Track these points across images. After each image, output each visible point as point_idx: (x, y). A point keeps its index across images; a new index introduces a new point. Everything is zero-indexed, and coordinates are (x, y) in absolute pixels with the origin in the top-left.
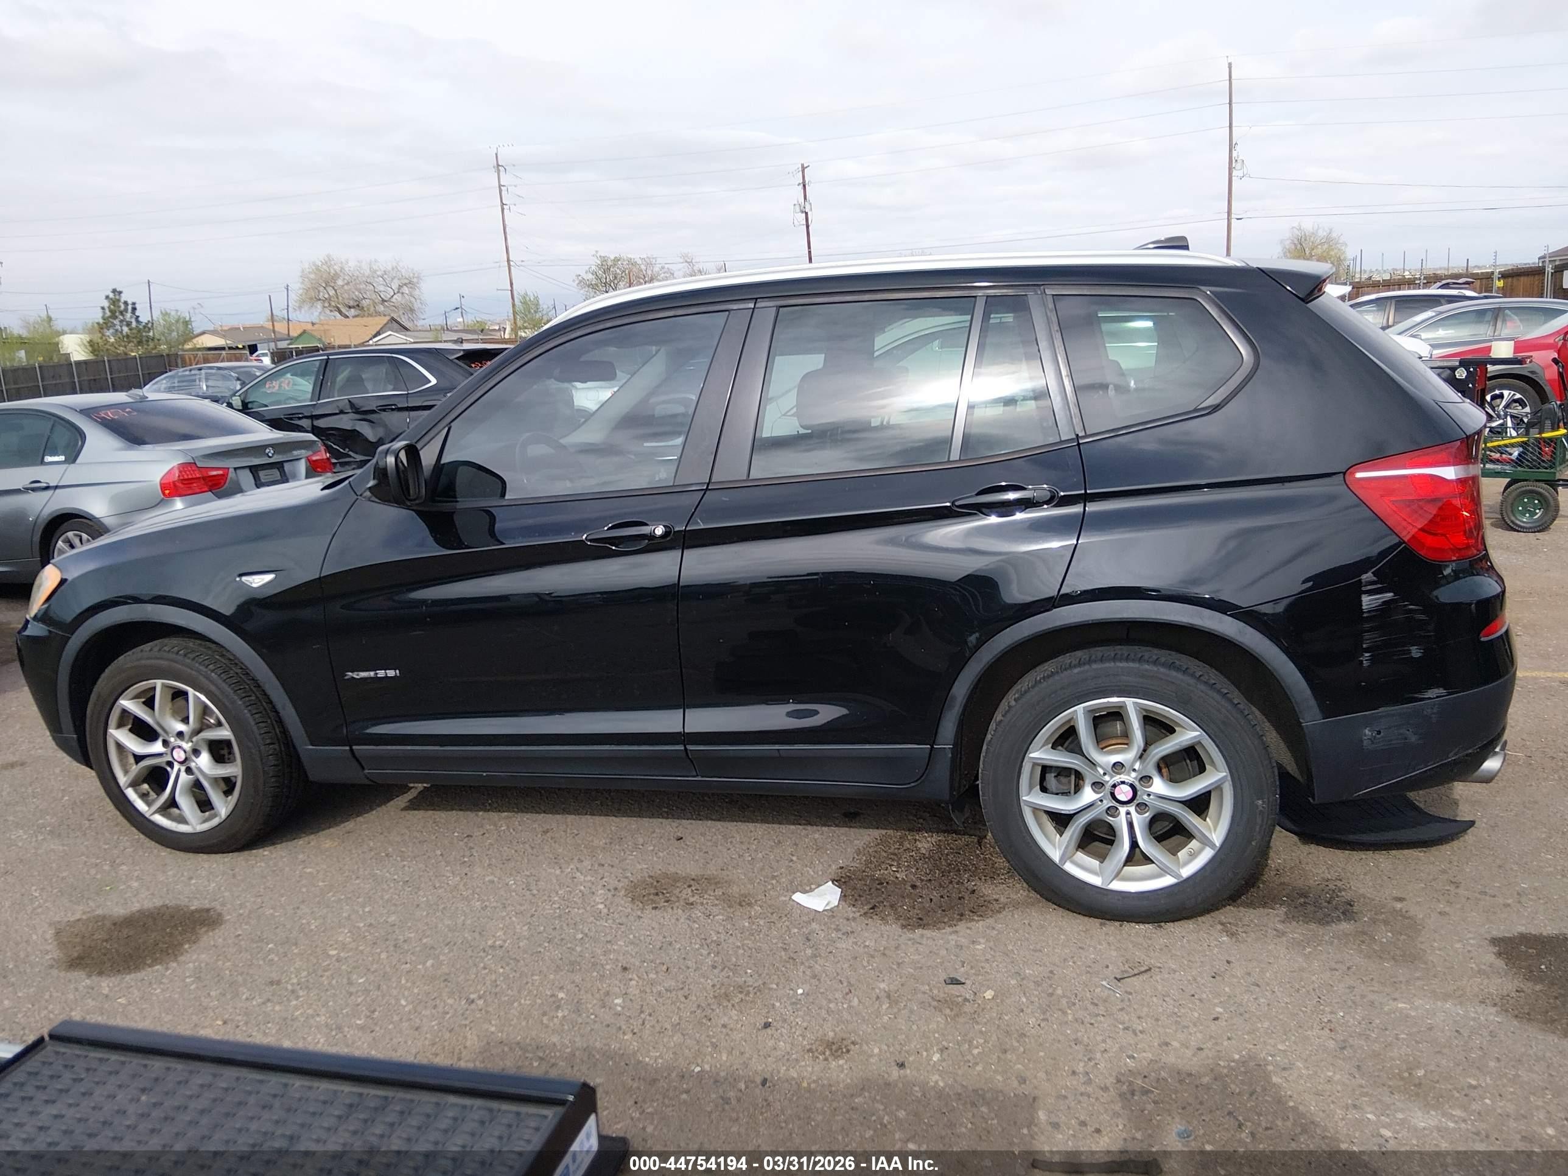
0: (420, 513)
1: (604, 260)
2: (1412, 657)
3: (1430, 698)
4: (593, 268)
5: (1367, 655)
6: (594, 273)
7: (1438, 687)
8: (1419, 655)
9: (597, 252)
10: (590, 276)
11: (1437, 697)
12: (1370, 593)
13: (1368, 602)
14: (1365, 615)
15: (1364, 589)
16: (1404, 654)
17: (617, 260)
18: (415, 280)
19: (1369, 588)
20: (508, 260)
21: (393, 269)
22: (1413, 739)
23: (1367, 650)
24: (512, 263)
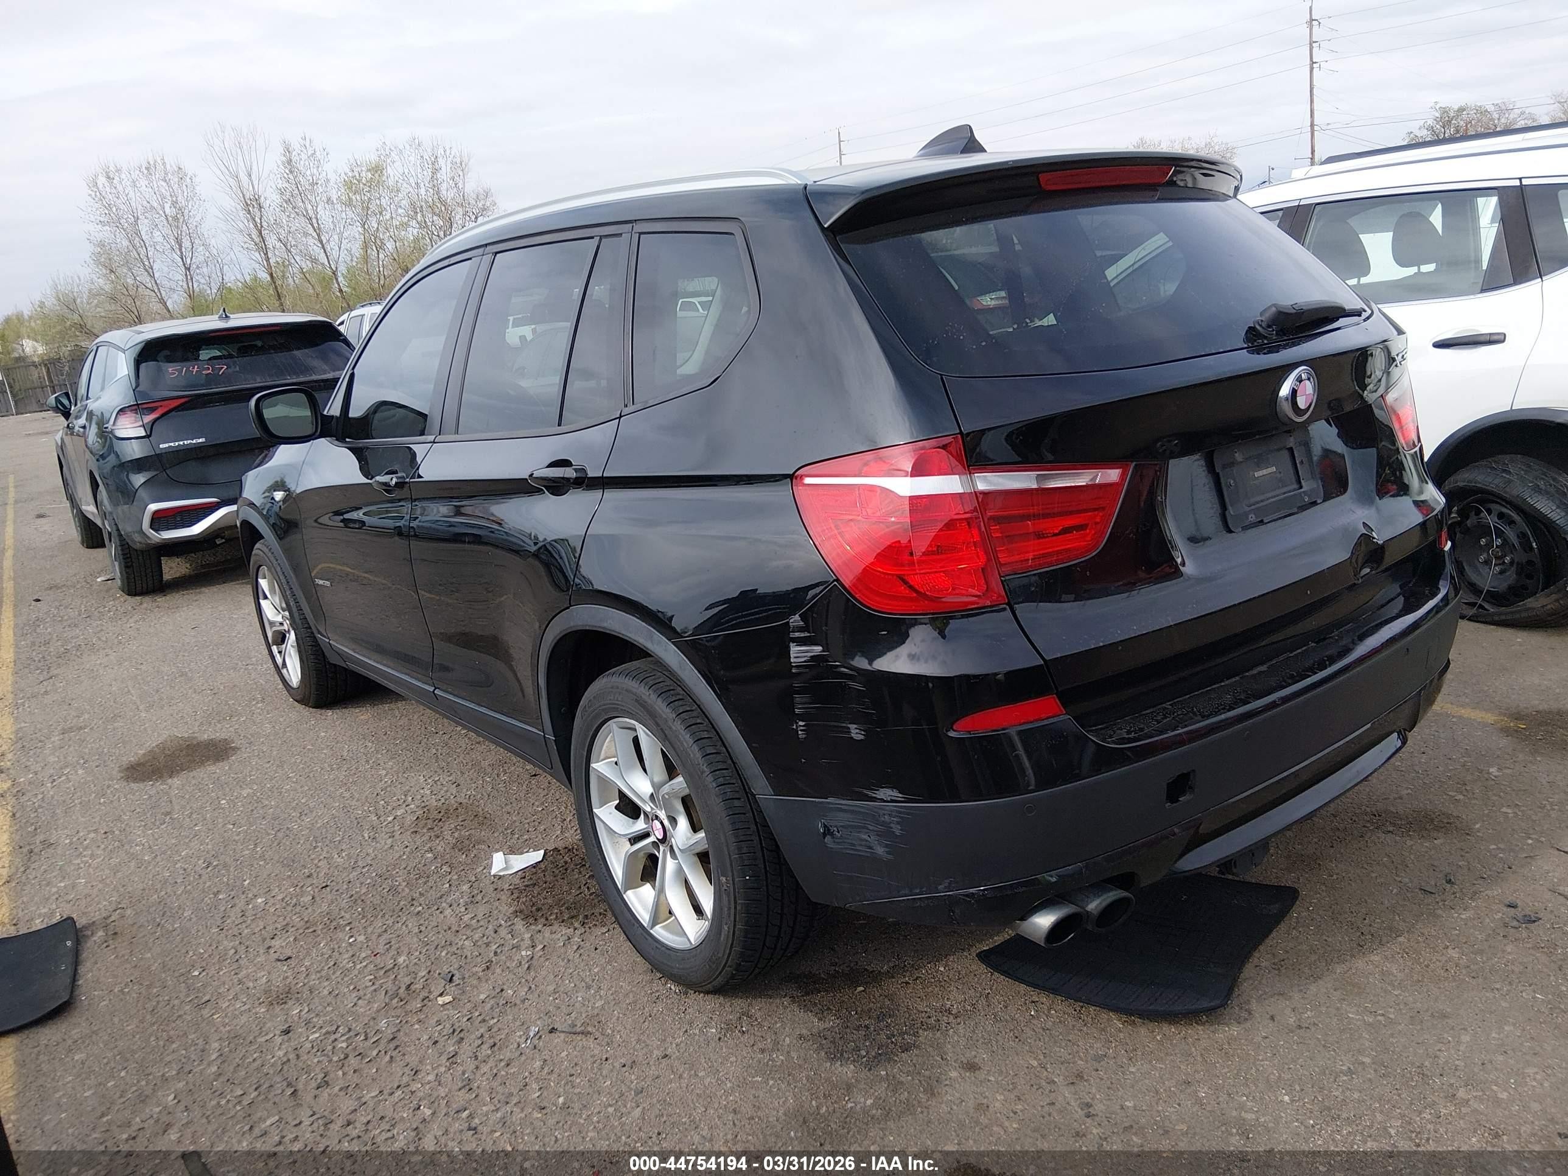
0: (349, 449)
1: (1445, 111)
2: (852, 738)
3: (882, 800)
4: (1430, 122)
5: (801, 723)
6: (1431, 129)
7: (892, 788)
8: (861, 737)
9: (1436, 103)
10: (1425, 132)
11: (892, 801)
12: (801, 642)
13: (798, 653)
14: (794, 671)
15: (792, 635)
16: (842, 732)
17: (1461, 110)
18: (1229, 155)
19: (797, 634)
20: (1312, 125)
21: (1206, 145)
22: (880, 851)
23: (801, 717)
24: (1316, 128)
